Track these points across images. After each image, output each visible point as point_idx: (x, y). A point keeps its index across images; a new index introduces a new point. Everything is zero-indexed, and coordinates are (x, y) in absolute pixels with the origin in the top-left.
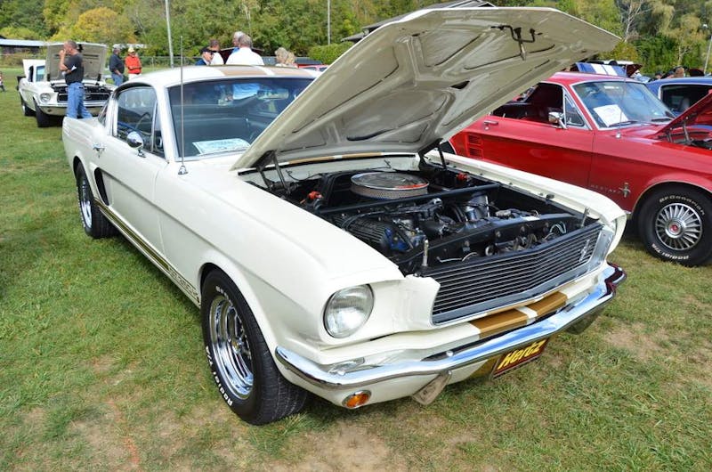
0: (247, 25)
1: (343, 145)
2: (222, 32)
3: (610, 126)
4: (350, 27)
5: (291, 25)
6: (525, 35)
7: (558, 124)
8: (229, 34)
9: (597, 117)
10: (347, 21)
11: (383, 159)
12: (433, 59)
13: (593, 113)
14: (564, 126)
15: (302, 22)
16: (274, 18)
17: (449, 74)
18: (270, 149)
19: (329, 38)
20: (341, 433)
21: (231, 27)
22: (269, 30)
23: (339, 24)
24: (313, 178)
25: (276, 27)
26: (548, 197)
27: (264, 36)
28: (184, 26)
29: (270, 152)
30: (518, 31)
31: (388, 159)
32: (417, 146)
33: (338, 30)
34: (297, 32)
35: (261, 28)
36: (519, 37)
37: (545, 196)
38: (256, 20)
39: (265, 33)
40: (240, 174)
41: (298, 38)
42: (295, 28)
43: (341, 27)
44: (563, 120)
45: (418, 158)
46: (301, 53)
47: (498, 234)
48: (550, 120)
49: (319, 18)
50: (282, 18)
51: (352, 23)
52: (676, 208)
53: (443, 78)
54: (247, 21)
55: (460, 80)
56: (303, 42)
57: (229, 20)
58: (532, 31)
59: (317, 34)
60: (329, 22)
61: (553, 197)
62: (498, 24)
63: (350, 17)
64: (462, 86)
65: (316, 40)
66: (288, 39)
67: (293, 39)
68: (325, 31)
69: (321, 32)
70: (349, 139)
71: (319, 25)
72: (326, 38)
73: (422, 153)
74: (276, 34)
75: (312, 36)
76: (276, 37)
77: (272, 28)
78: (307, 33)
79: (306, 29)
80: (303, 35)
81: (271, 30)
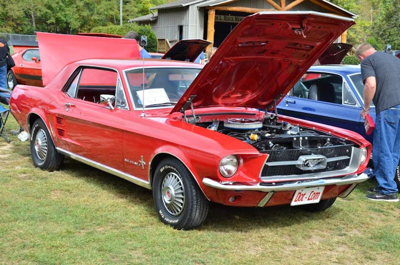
22: (54, 5)
27: (49, 11)
34: (89, 9)
39: (50, 8)
52: (171, 176)
59: (111, 13)
66: (77, 16)
67: (83, 17)
74: (63, 10)
75: (107, 15)
76: (63, 13)
77: (58, 3)
78: (100, 10)
79: (99, 7)
80: (95, 12)
81: (57, 5)
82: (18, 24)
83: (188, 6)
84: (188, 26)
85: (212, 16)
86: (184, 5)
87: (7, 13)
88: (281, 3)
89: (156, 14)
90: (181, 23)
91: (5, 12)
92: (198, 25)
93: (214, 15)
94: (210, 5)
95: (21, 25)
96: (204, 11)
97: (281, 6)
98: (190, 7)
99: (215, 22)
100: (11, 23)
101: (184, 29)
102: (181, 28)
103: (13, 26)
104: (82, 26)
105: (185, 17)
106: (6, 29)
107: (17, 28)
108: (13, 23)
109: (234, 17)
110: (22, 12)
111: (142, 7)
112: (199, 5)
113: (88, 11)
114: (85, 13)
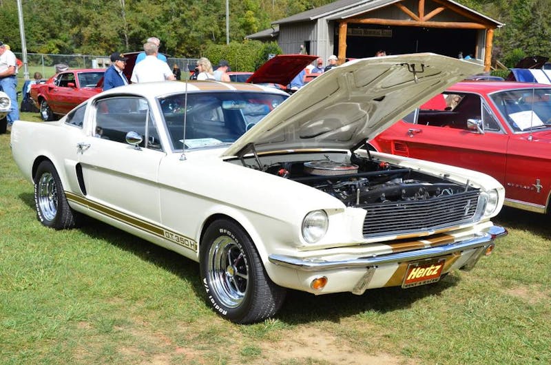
0: (120, 14)
1: (296, 142)
2: (87, 23)
3: (525, 130)
4: (253, 19)
5: (178, 16)
6: (418, 68)
7: (476, 130)
8: (97, 26)
9: (511, 122)
10: (250, 13)
11: (323, 154)
12: (361, 83)
13: (508, 118)
14: (482, 132)
15: (192, 13)
16: (155, 7)
17: (372, 91)
18: (251, 141)
19: (228, 35)
20: (303, 331)
21: (100, 17)
22: (149, 23)
23: (239, 16)
24: (275, 165)
25: (159, 19)
26: (445, 175)
27: (144, 30)
28: (34, 12)
29: (251, 143)
30: (413, 66)
31: (326, 154)
32: (348, 144)
33: (238, 25)
34: (186, 25)
35: (140, 18)
36: (414, 69)
37: (443, 176)
38: (131, 9)
39: (144, 26)
40: (224, 160)
41: (186, 33)
42: (184, 21)
43: (242, 20)
44: (481, 127)
45: (350, 153)
46: (191, 52)
47: (404, 191)
48: (469, 126)
49: (214, 8)
50: (166, 7)
51: (257, 15)
53: (367, 94)
54: (121, 10)
55: (379, 96)
56: (193, 39)
57: (97, 7)
58: (423, 66)
59: (211, 29)
60: (228, 14)
61: (448, 176)
62: (400, 63)
63: (254, 7)
64: (380, 99)
65: (210, 36)
66: (173, 34)
67: (180, 35)
68: (222, 25)
69: (216, 26)
70: (301, 138)
71: (213, 17)
72: (223, 34)
73: (353, 149)
74: (159, 28)
75: (205, 32)
76: (158, 31)
77: (153, 20)
78: (199, 27)
79: (198, 23)
80: (193, 29)
81: (151, 22)
82: (110, 46)
83: (317, 19)
84: (316, 41)
85: (344, 29)
86: (312, 18)
87: (100, 34)
88: (418, 13)
89: (277, 29)
90: (308, 37)
91: (98, 33)
92: (328, 40)
93: (346, 28)
94: (343, 18)
95: (113, 46)
96: (334, 25)
97: (419, 16)
98: (319, 20)
99: (347, 36)
100: (103, 44)
101: (312, 44)
102: (308, 45)
103: (106, 47)
104: (179, 45)
105: (313, 32)
106: (99, 51)
107: (109, 49)
108: (106, 45)
109: (362, 30)
110: (115, 32)
111: (243, 22)
112: (328, 17)
113: (185, 28)
114: (182, 31)
